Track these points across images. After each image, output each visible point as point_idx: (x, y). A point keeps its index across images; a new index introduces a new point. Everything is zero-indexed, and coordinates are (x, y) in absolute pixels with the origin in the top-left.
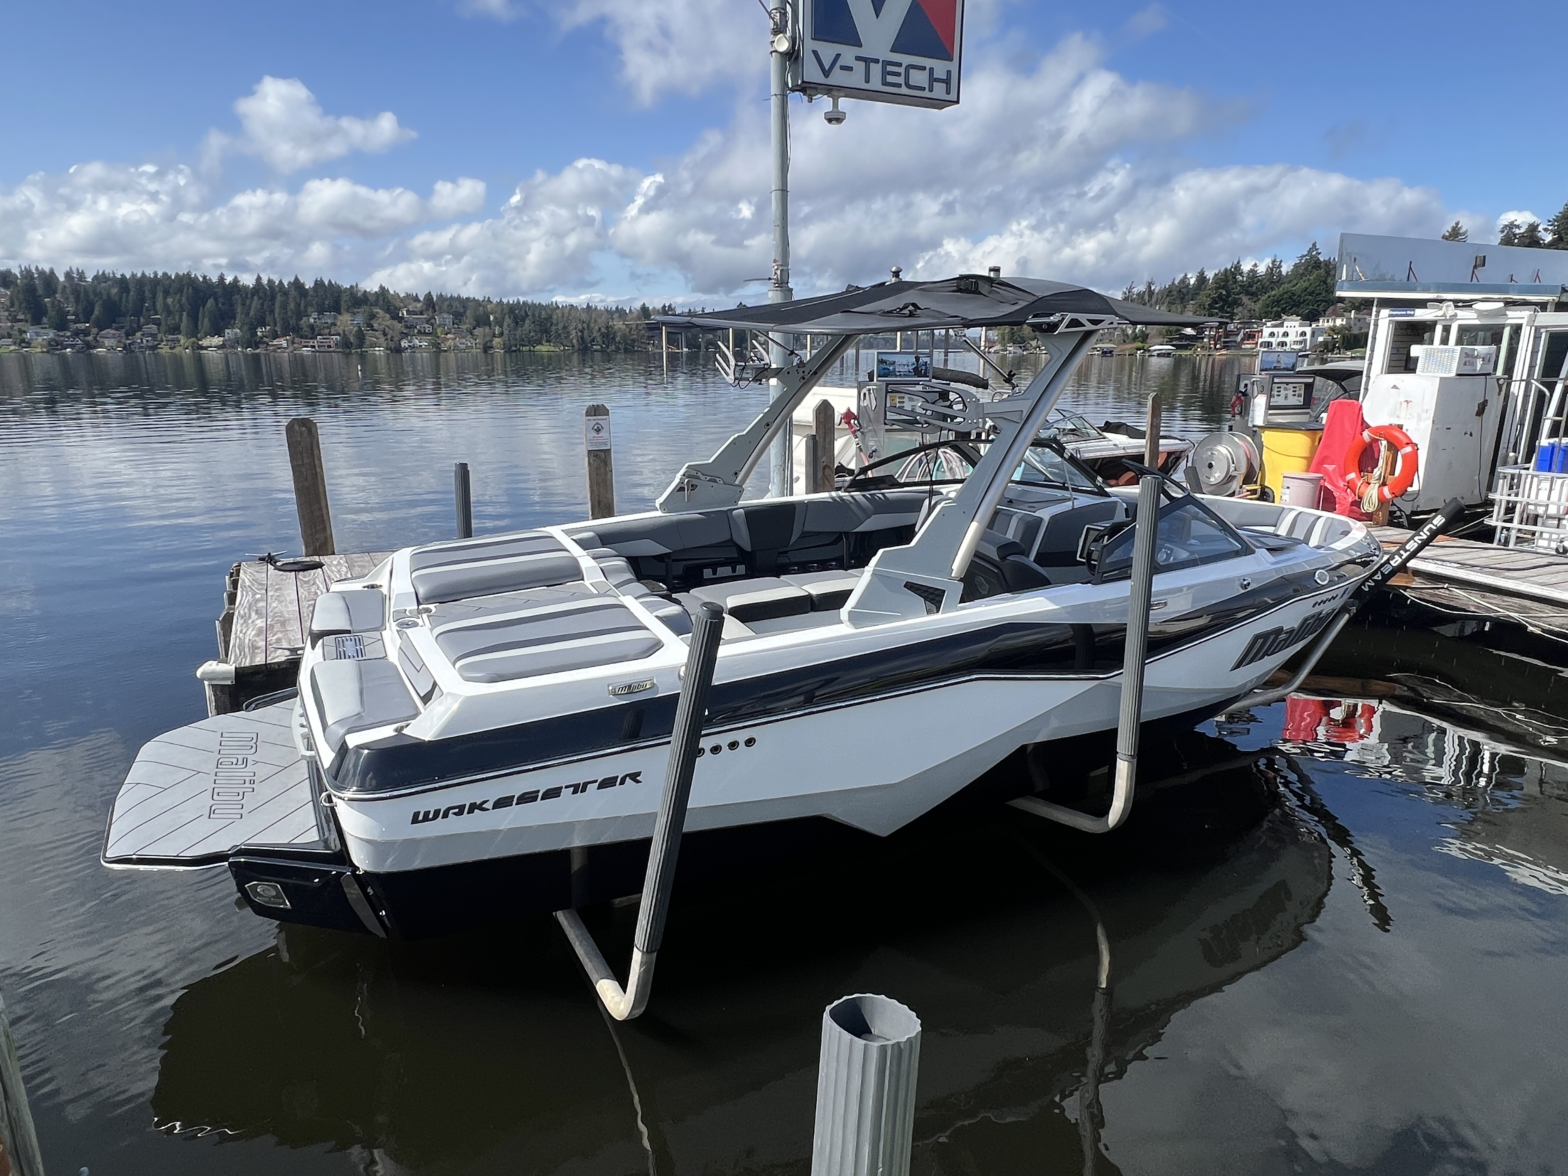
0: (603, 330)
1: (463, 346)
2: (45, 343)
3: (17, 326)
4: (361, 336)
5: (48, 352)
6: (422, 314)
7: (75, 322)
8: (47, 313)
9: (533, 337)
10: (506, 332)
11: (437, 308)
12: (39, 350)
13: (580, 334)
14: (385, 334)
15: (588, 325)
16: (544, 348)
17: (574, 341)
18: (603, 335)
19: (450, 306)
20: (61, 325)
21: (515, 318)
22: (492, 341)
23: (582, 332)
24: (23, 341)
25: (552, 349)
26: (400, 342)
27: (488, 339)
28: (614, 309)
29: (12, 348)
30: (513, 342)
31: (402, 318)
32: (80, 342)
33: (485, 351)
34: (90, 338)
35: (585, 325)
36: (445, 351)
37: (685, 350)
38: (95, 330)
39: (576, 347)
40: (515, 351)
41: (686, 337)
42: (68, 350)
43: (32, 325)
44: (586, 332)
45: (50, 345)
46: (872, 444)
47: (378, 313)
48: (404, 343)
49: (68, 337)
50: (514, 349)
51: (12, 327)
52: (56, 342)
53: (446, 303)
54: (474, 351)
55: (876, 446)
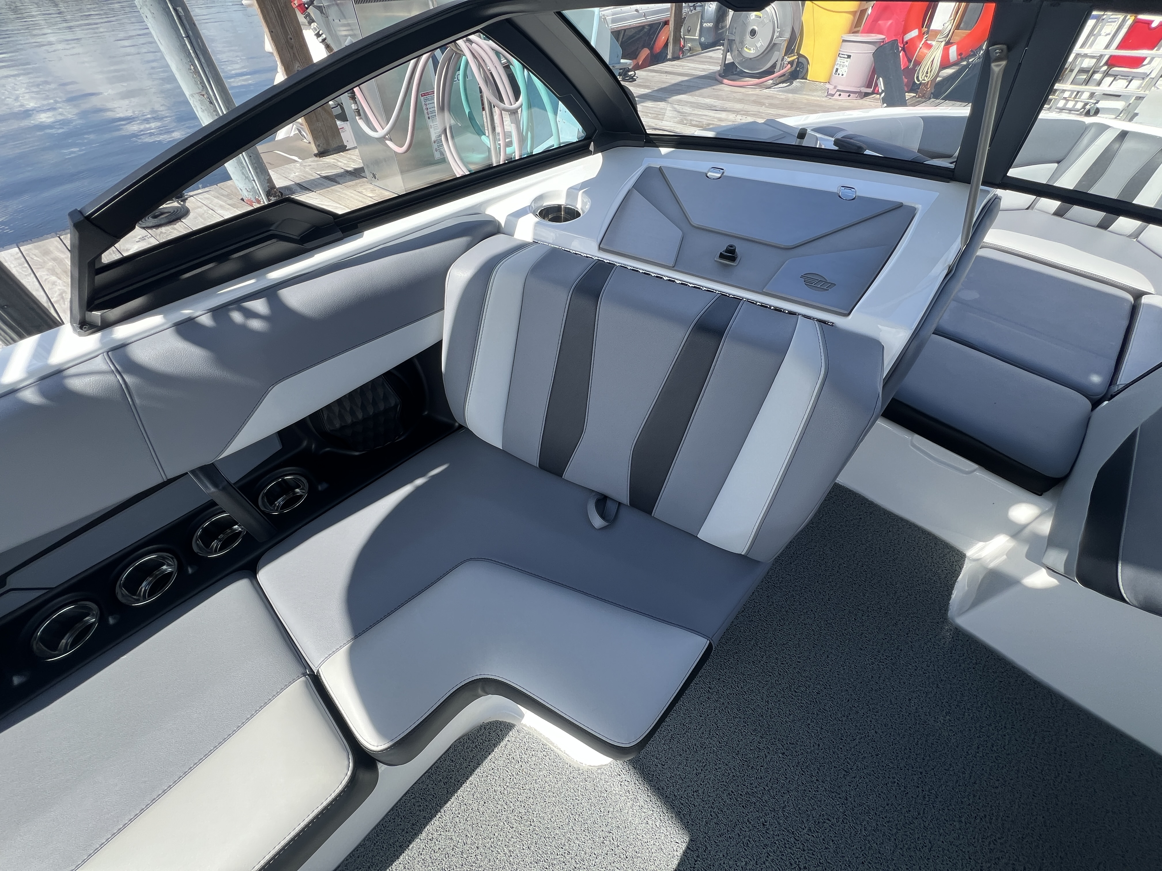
46: (343, 33)
55: (350, 35)
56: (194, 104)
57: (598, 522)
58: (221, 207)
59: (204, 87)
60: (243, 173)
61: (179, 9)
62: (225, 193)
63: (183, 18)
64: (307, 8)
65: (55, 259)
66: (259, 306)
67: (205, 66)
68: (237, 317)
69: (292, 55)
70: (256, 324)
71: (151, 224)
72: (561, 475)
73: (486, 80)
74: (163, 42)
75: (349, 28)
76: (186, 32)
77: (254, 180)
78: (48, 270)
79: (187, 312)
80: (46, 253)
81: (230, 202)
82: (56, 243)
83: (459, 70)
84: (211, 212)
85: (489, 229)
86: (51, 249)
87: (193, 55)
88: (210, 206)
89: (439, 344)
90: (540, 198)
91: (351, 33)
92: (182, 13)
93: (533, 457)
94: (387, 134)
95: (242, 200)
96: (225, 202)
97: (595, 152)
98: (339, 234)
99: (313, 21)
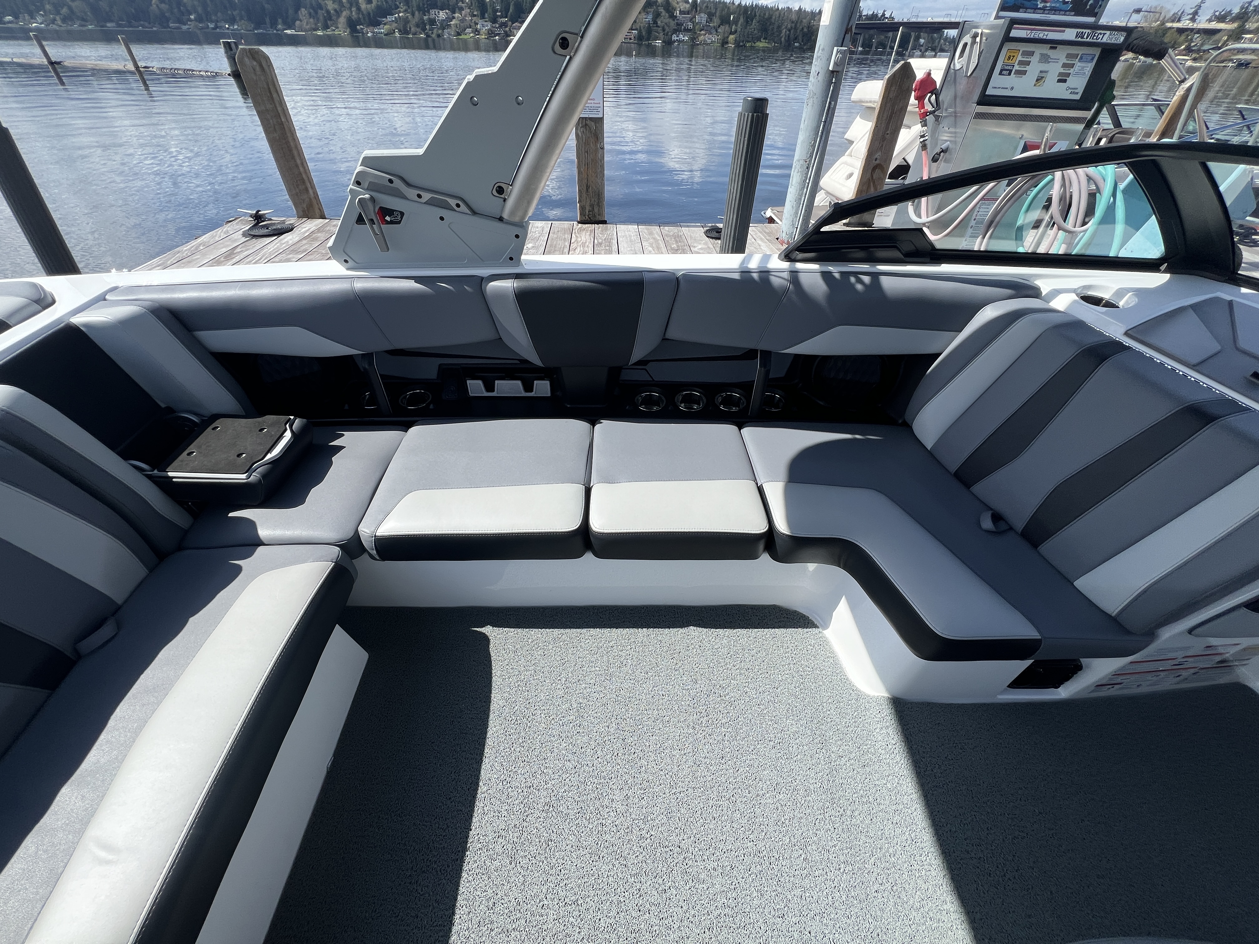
0: (805, 30)
1: (709, 41)
2: (486, 32)
3: (474, 18)
4: (649, 31)
5: (487, 38)
6: (688, 14)
7: (501, 17)
8: (487, 10)
9: (756, 34)
10: (739, 30)
11: (698, 9)
12: (483, 37)
13: (788, 32)
14: (664, 30)
15: (796, 25)
16: (761, 44)
17: (783, 39)
18: (804, 35)
19: (707, 7)
20: (494, 20)
21: (747, 18)
22: (728, 37)
23: (790, 31)
24: (476, 30)
25: (766, 45)
26: (671, 36)
27: (726, 35)
28: (817, 11)
29: (472, 35)
30: (742, 39)
31: (676, 17)
32: (502, 32)
33: (723, 45)
34: (507, 29)
35: (793, 25)
36: (698, 45)
37: (860, 49)
38: (510, 23)
39: (783, 44)
40: (742, 46)
41: (864, 37)
42: (497, 37)
43: (481, 19)
44: (792, 31)
45: (489, 34)
46: (945, 138)
47: (661, 12)
48: (674, 38)
49: (497, 28)
50: (741, 44)
51: (472, 20)
52: (491, 31)
53: (705, 5)
54: (716, 44)
55: (950, 141)
56: (795, 166)
57: (987, 523)
58: (761, 239)
59: (811, 156)
60: (793, 221)
61: (833, 103)
62: (767, 231)
63: (831, 110)
64: (928, 115)
65: (654, 239)
66: (866, 279)
67: (822, 142)
68: (853, 279)
69: (881, 145)
70: (859, 287)
71: (714, 236)
72: (969, 488)
73: (1062, 199)
74: (806, 122)
75: (953, 135)
76: (826, 118)
77: (797, 228)
78: (649, 243)
79: (831, 268)
80: (651, 233)
81: (768, 238)
82: (657, 230)
83: (1036, 187)
84: (753, 240)
85: (1030, 292)
86: (654, 232)
87: (820, 134)
88: (754, 236)
89: (938, 355)
90: (1089, 287)
91: (953, 139)
92: (832, 106)
93: (953, 468)
94: (928, 223)
95: (777, 239)
96: (765, 237)
97: (1165, 271)
98: (928, 260)
99: (926, 126)
